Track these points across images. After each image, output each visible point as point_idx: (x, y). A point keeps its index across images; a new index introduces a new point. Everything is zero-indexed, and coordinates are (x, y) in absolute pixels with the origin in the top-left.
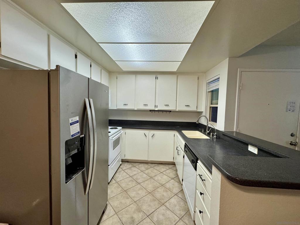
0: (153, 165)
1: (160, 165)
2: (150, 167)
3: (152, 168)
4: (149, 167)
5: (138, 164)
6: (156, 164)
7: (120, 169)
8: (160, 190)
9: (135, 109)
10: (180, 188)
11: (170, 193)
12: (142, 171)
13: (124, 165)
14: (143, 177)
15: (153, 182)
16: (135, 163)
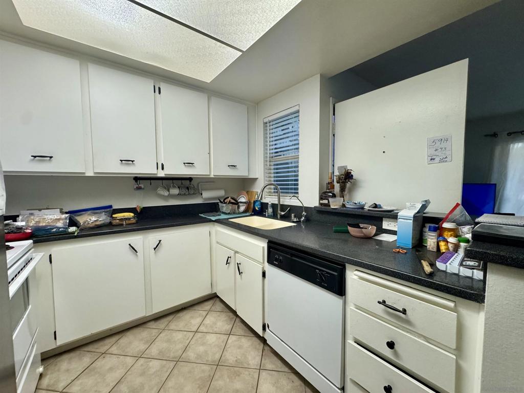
1: (180, 314)
3: (166, 332)
4: (154, 332)
5: (114, 339)
8: (221, 383)
9: (86, 175)
10: (258, 346)
11: (247, 373)
12: (138, 357)
13: (59, 370)
14: (152, 371)
15: (190, 372)
16: (101, 343)
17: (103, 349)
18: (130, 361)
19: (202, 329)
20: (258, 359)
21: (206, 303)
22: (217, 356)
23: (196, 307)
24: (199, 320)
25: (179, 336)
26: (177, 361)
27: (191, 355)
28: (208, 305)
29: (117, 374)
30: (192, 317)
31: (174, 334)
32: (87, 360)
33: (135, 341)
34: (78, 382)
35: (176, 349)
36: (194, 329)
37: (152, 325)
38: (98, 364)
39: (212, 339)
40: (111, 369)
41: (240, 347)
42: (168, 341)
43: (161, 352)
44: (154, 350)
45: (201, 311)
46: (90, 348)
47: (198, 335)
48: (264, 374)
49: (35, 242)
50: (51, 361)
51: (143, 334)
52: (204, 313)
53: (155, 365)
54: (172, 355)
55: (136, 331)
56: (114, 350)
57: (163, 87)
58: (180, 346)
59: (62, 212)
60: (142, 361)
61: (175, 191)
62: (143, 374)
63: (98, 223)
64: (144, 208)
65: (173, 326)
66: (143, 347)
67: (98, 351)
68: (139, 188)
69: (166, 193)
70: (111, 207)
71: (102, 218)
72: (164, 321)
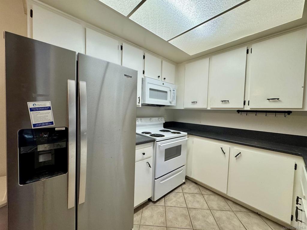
0: (235, 208)
2: (229, 208)
3: (232, 214)
4: (227, 207)
5: (210, 193)
6: (244, 210)
7: (179, 190)
12: (210, 209)
13: (189, 186)
16: (205, 190)
17: (203, 193)
18: (206, 206)
25: (237, 223)
29: (197, 205)
32: (196, 191)
33: (215, 202)
34: (188, 195)
37: (230, 203)
38: (197, 196)
40: (198, 202)
42: (228, 218)
43: (219, 218)
44: (218, 214)
46: (201, 188)
51: (222, 203)
55: (221, 198)
56: (206, 197)
65: (239, 215)
67: (202, 192)
72: (239, 208)
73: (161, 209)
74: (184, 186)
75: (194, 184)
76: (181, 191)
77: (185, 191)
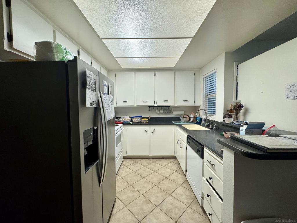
1: (161, 159)
6: (158, 159)
8: (165, 182)
9: (135, 106)
10: (184, 179)
11: (175, 184)
12: (145, 166)
13: (127, 162)
14: (147, 171)
15: (157, 176)
16: (137, 159)
17: (137, 161)
18: (142, 166)
19: (166, 166)
20: (182, 183)
21: (172, 159)
22: (168, 176)
23: (168, 159)
24: (167, 163)
25: (158, 165)
26: (154, 171)
27: (159, 172)
28: (172, 160)
29: (138, 168)
30: (164, 162)
31: (157, 164)
32: (132, 162)
33: (145, 162)
34: (130, 166)
35: (156, 169)
36: (164, 166)
37: (151, 159)
38: (135, 164)
39: (168, 170)
40: (137, 166)
41: (177, 176)
42: (154, 166)
43: (151, 168)
44: (149, 166)
45: (168, 161)
46: (134, 159)
47: (164, 168)
48: (181, 187)
49: (123, 125)
50: (125, 159)
51: (148, 161)
52: (170, 162)
53: (148, 170)
54: (154, 169)
55: (146, 159)
56: (139, 162)
57: (157, 73)
58: (157, 168)
59: (129, 117)
60: (145, 168)
61: (162, 111)
62: (144, 170)
63: (137, 121)
64: (151, 117)
65: (157, 162)
66: (147, 164)
67: (135, 161)
68: (150, 110)
69: (159, 112)
70: (142, 116)
71: (139, 120)
72: (155, 160)
73: (121, 180)
74: (123, 163)
75: (128, 159)
76: (124, 166)
77: (126, 165)
